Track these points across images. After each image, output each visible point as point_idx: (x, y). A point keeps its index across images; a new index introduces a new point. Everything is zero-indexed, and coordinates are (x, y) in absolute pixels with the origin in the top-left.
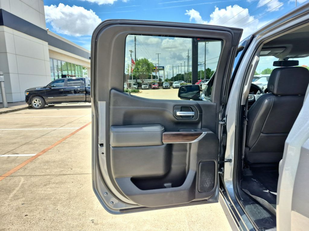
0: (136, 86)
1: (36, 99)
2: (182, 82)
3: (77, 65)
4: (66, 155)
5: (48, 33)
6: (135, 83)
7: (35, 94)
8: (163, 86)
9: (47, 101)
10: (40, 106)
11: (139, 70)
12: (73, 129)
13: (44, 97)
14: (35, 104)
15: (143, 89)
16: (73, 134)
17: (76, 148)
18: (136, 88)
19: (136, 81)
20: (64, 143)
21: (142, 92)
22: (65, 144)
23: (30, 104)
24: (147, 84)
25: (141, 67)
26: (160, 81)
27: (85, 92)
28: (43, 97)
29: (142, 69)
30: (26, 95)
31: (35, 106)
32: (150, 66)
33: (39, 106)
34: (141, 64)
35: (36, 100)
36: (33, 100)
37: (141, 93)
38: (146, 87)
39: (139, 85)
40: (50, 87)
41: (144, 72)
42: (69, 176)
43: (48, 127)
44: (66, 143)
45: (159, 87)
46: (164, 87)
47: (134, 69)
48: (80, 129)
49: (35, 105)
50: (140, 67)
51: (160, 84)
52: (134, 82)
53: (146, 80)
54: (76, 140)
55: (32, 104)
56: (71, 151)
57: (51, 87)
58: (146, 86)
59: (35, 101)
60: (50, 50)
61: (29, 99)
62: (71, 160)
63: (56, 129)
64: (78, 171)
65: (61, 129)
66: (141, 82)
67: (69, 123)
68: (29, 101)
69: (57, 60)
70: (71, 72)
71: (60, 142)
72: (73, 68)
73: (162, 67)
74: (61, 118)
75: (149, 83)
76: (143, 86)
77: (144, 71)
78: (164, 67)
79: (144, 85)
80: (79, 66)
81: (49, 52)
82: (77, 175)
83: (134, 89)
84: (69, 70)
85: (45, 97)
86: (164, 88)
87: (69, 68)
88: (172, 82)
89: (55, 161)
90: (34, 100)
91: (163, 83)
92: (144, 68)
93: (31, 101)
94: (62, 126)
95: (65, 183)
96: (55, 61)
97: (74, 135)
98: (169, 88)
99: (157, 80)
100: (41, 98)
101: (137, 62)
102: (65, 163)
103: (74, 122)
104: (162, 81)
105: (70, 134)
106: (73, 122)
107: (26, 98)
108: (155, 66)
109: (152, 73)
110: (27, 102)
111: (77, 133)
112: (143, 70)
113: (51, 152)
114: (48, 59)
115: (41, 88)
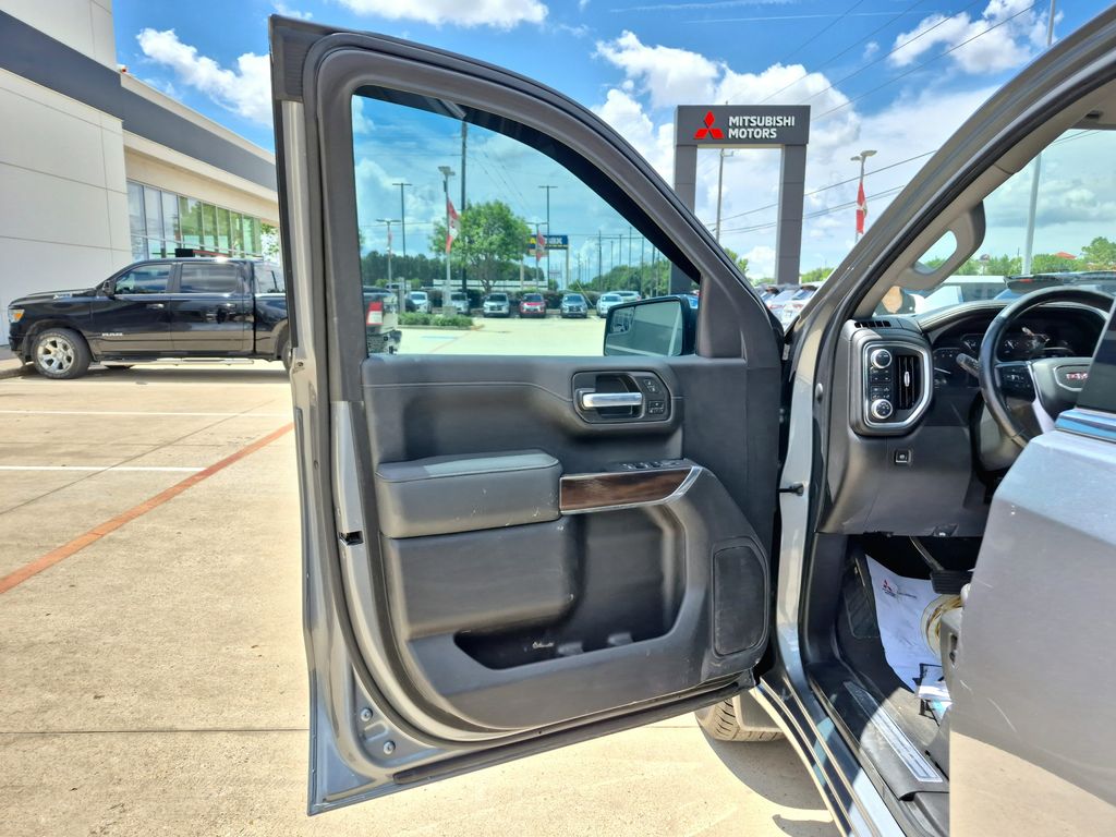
0: (461, 305)
1: (53, 339)
2: (631, 295)
3: (240, 216)
4: (102, 608)
5: (125, 83)
6: (459, 291)
7: (51, 317)
8: (562, 310)
9: (96, 349)
10: (67, 366)
11: (476, 245)
12: (174, 474)
13: (85, 333)
14: (48, 357)
15: (487, 316)
16: (167, 496)
17: (160, 571)
18: (463, 310)
19: (464, 285)
20: (111, 540)
21: (482, 326)
22: (113, 546)
23: (28, 358)
24: (502, 298)
25: (481, 234)
26: (550, 289)
27: (252, 319)
28: (79, 333)
29: (485, 239)
30: (13, 321)
31: (45, 366)
32: (517, 232)
33: (64, 366)
34: (483, 221)
35: (54, 344)
36: (39, 341)
37: (477, 329)
38: (499, 308)
39: (475, 300)
40: (110, 290)
41: (492, 253)
42: (69, 741)
43: (68, 459)
44: (121, 542)
45: (549, 311)
46: (567, 312)
47: (458, 240)
48: (201, 474)
49: (50, 362)
50: (481, 231)
51: (553, 301)
52: (456, 288)
53: (502, 283)
54: (167, 528)
55: (36, 360)
56: (129, 588)
57: (116, 293)
58: (500, 304)
59: (50, 347)
60: (127, 150)
61: (25, 339)
62: (110, 640)
63: (100, 469)
64: (126, 713)
65: (120, 473)
66: (483, 289)
67: (162, 446)
68: (24, 345)
69: (161, 192)
70: (216, 238)
71: (96, 536)
72: (221, 227)
73: (558, 237)
74: (140, 420)
75: (509, 293)
76: (488, 305)
77: (493, 247)
78: (569, 237)
79: (493, 299)
80: (248, 218)
81: (126, 157)
82: (113, 738)
83: (454, 315)
84: (208, 233)
85: (90, 330)
86: (565, 316)
87: (207, 226)
88: (594, 293)
89: (33, 644)
90: (43, 343)
91: (561, 296)
92: (495, 236)
93: (33, 345)
94: (129, 460)
95: (33, 790)
96: (151, 196)
97: (169, 505)
98: (584, 316)
99: (541, 283)
100: (72, 335)
101: (470, 213)
102: (78, 656)
103: (189, 440)
104: (559, 289)
105: (152, 495)
106: (181, 442)
107: (11, 332)
108: (534, 232)
109: (522, 259)
110: (14, 349)
111: (188, 493)
112: (491, 244)
113: (33, 589)
114: (123, 186)
115: (74, 296)
